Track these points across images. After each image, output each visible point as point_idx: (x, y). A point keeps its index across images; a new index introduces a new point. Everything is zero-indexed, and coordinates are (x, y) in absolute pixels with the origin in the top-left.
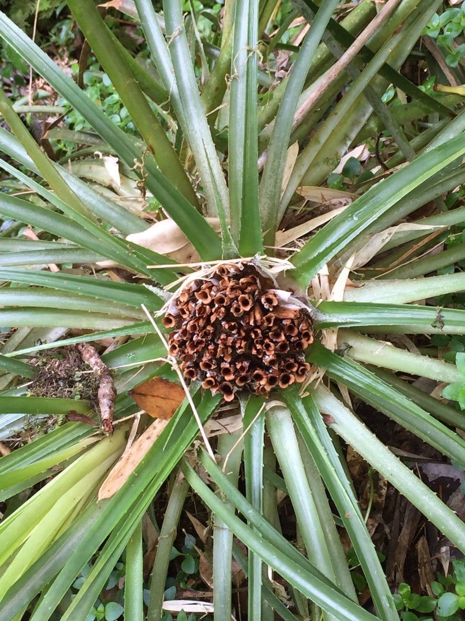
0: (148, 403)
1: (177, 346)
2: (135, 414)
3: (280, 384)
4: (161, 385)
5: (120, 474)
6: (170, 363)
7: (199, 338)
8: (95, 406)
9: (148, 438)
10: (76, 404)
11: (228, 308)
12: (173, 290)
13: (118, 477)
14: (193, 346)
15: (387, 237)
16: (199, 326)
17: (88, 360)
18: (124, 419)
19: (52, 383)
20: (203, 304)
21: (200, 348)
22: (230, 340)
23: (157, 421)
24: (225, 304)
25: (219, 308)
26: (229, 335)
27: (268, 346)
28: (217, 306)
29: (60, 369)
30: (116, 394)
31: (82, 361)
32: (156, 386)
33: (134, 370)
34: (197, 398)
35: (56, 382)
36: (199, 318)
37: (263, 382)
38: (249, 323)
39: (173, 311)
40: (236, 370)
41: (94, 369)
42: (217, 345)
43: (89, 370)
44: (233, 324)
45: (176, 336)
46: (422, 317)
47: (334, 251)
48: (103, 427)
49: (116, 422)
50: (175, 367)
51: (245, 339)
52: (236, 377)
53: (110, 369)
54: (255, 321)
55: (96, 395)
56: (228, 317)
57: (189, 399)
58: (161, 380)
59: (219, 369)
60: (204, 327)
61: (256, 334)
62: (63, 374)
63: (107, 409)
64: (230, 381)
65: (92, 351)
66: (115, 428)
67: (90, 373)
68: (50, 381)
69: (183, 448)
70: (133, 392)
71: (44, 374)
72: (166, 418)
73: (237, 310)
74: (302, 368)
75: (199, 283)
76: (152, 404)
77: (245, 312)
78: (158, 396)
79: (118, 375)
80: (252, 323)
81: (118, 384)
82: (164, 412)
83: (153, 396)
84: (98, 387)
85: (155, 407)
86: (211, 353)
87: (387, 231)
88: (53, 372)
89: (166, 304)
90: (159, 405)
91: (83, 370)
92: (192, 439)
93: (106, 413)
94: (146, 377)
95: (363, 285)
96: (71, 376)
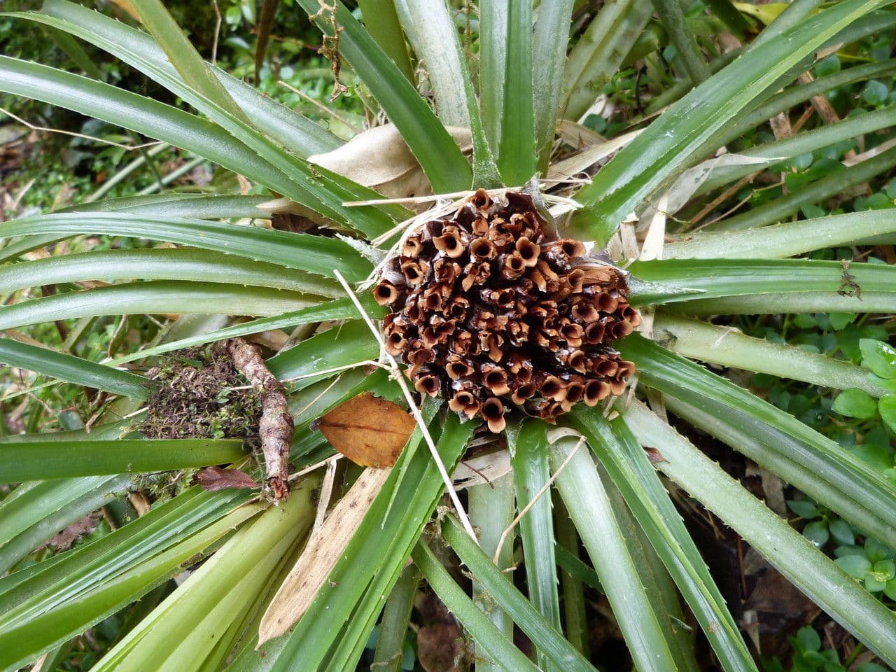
0: (351, 441)
1: (401, 335)
2: (328, 460)
3: (586, 398)
4: (372, 407)
5: (302, 583)
6: (387, 368)
7: (443, 320)
8: (254, 448)
9: (353, 505)
10: (215, 447)
11: (495, 264)
12: (387, 245)
13: (297, 590)
14: (432, 335)
15: (703, 175)
16: (442, 297)
17: (242, 369)
18: (308, 469)
19: (180, 409)
20: (447, 259)
21: (443, 338)
22: (503, 320)
23: (367, 472)
24: (490, 256)
25: (478, 264)
26: (500, 311)
27: (569, 331)
28: (473, 259)
29: (195, 384)
30: (292, 425)
31: (233, 369)
32: (365, 409)
33: (324, 383)
34: (434, 428)
35: (188, 406)
36: (441, 285)
37: (559, 397)
38: (536, 286)
39: (392, 275)
40: (512, 377)
41: (253, 382)
42: (475, 333)
43: (247, 384)
44: (507, 291)
45: (397, 321)
48: (268, 489)
49: (294, 476)
50: (395, 374)
51: (527, 319)
52: (512, 389)
53: (282, 381)
54: (549, 285)
55: (256, 429)
56: (496, 280)
57: (423, 430)
58: (371, 398)
59: (479, 375)
60: (453, 299)
61: (547, 307)
62: (200, 393)
63: (276, 456)
64: (501, 397)
65: (250, 353)
66: (290, 486)
67: (247, 390)
68: (176, 404)
69: (418, 524)
70: (324, 422)
71: (166, 392)
72: (383, 467)
73: (516, 264)
74: (623, 369)
75: (435, 228)
76: (358, 442)
77: (528, 268)
78: (367, 428)
79: (295, 393)
80: (542, 287)
81: (296, 409)
82: (380, 455)
83: (360, 427)
84: (259, 415)
85: (363, 447)
86: (467, 345)
87: (701, 167)
88: (183, 389)
89: (377, 269)
90: (368, 443)
91: (235, 386)
92: (434, 501)
93: (273, 464)
94: (344, 394)
95: (690, 239)
96: (214, 396)
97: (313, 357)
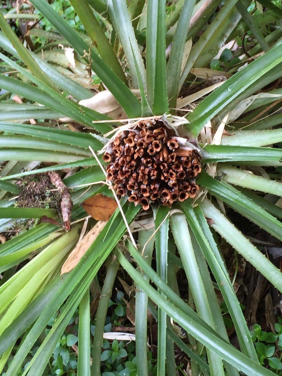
0: (94, 211)
1: (112, 174)
2: (85, 218)
3: (179, 199)
4: (102, 199)
5: (75, 257)
6: (108, 184)
7: (127, 169)
8: (59, 213)
9: (94, 233)
10: (47, 211)
11: (145, 150)
12: (110, 137)
13: (74, 259)
14: (123, 174)
15: (250, 102)
16: (126, 161)
17: (54, 182)
18: (78, 221)
19: (31, 197)
20: (129, 147)
21: (127, 175)
22: (147, 170)
23: (99, 222)
24: (143, 147)
25: (140, 149)
26: (146, 167)
27: (171, 174)
28: (138, 148)
29: (36, 188)
30: (73, 205)
31: (50, 182)
32: (99, 200)
33: (85, 189)
34: (125, 208)
35: (34, 196)
36: (126, 156)
37: (168, 198)
38: (159, 159)
39: (109, 151)
40: (151, 190)
41: (58, 188)
42: (138, 174)
43: (55, 189)
44: (149, 160)
45: (111, 168)
46: (273, 156)
47: (215, 112)
48: (64, 227)
49: (73, 223)
50: (111, 187)
51: (156, 169)
52: (151, 194)
53: (68, 188)
54: (163, 158)
55: (60, 206)
56: (146, 155)
57: (120, 208)
58: (102, 196)
59: (139, 189)
60: (130, 162)
61: (164, 166)
62: (38, 192)
63: (67, 215)
64: (147, 197)
65: (57, 177)
66: (72, 227)
68: (30, 195)
69: (116, 240)
70: (84, 204)
71: (26, 191)
72: (105, 221)
73: (152, 151)
74: (193, 188)
75: (127, 133)
76: (96, 212)
77: (157, 152)
78: (100, 206)
79: (74, 193)
80: (161, 159)
81: (74, 198)
82: (104, 217)
83: (97, 206)
84: (61, 200)
85: (98, 213)
86: (134, 179)
87: (250, 98)
88: (32, 190)
89: (105, 147)
90: (100, 212)
91: (51, 189)
92: (122, 234)
93: (66, 217)
94: (92, 194)
95: (234, 134)
96: (43, 193)
97: (80, 179)
